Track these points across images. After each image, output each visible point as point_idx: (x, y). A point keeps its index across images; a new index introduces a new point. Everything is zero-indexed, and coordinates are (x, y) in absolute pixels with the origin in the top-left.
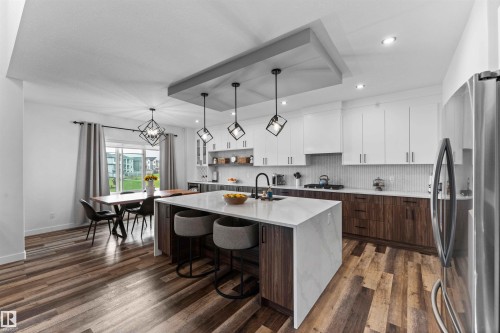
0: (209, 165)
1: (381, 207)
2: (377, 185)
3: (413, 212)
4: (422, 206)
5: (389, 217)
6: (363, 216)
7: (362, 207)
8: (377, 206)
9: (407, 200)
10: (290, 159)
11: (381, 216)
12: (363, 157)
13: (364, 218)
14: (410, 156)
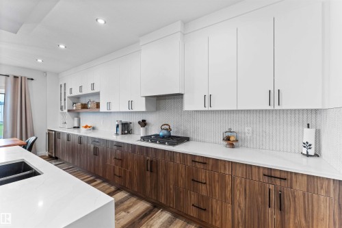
0: (69, 111)
1: (228, 179)
2: (228, 139)
3: (280, 197)
4: (296, 187)
5: (240, 198)
6: (203, 190)
7: (202, 176)
8: (223, 176)
9: (270, 174)
10: (131, 103)
11: (228, 194)
12: (208, 99)
13: (204, 193)
14: (275, 95)
